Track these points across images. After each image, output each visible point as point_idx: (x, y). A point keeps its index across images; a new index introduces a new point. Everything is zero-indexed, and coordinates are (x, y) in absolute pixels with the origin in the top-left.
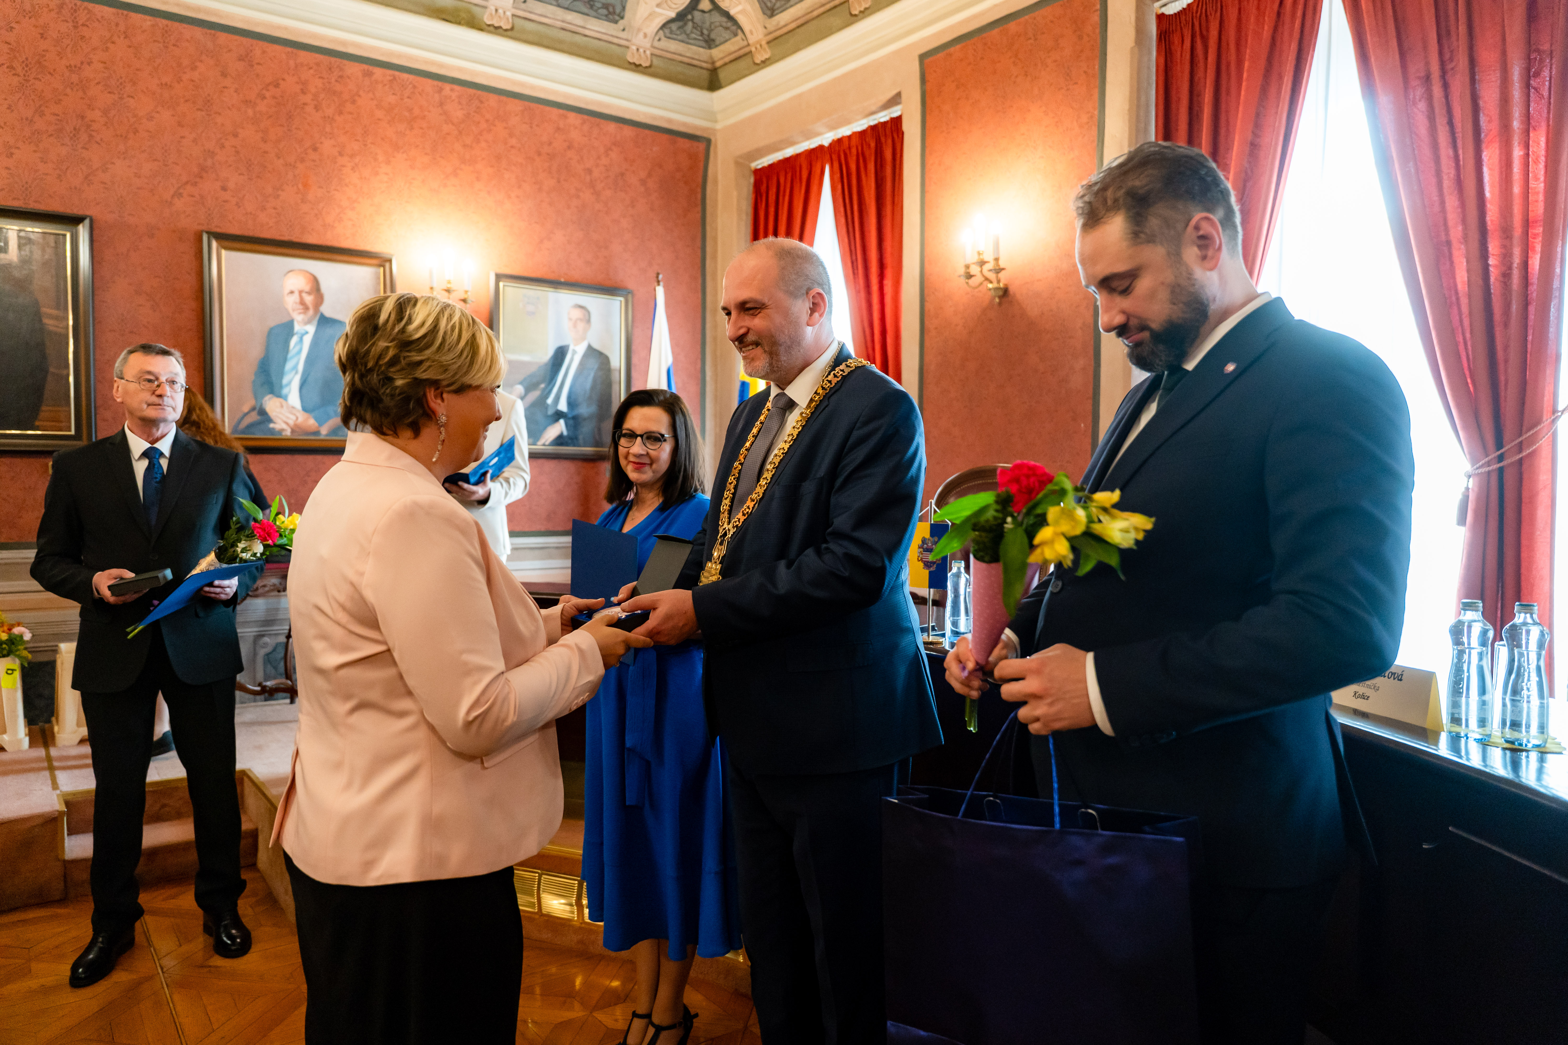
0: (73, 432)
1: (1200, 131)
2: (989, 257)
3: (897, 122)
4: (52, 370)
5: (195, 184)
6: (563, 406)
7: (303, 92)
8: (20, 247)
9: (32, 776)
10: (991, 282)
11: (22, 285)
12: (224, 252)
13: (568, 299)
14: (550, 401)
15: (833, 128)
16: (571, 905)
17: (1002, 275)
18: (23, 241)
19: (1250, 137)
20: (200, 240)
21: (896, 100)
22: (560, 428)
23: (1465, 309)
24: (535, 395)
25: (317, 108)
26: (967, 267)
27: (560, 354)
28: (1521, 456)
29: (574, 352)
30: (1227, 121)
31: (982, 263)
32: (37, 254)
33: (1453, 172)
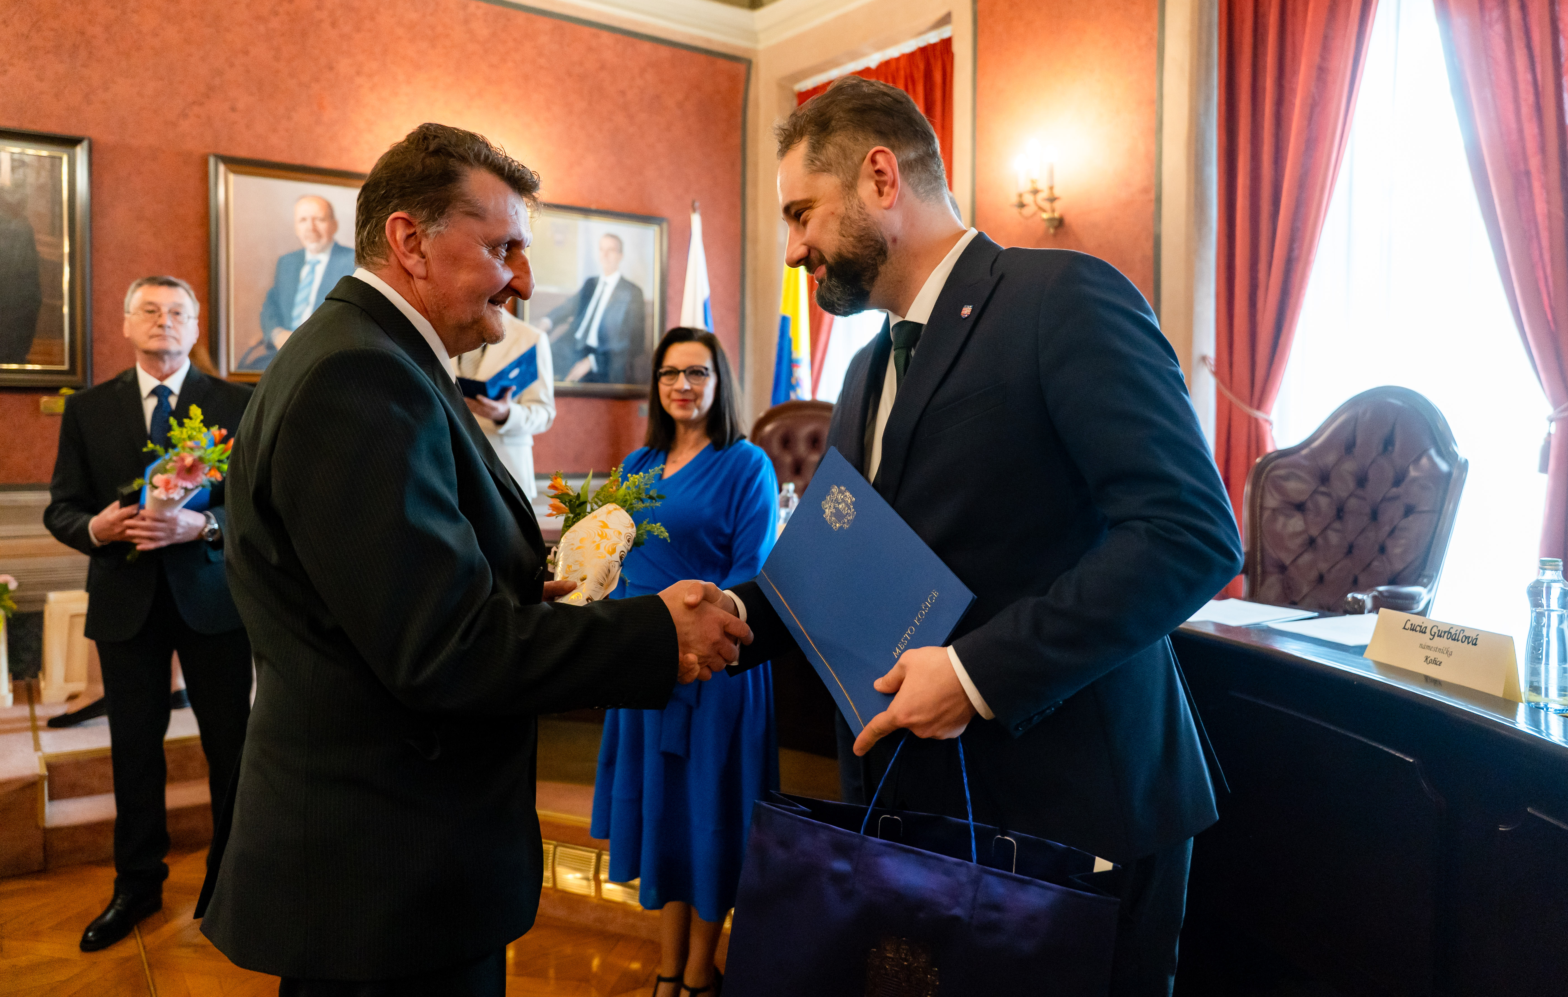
0: (66, 367)
1: (1265, 54)
2: (1043, 185)
3: (947, 44)
4: (45, 300)
5: (201, 104)
6: (593, 341)
7: (319, 8)
8: (13, 169)
9: (13, 737)
10: (1044, 211)
11: (16, 210)
12: (232, 177)
13: (600, 227)
14: (579, 335)
15: (880, 47)
16: (587, 879)
17: (1057, 204)
18: (16, 164)
19: (1317, 59)
20: (206, 163)
21: (946, 20)
22: (590, 363)
23: (1545, 243)
24: (562, 329)
25: (334, 24)
26: (1020, 196)
27: (590, 286)
29: (605, 284)
30: (1294, 43)
31: (1035, 192)
32: (31, 178)
33: (1531, 98)
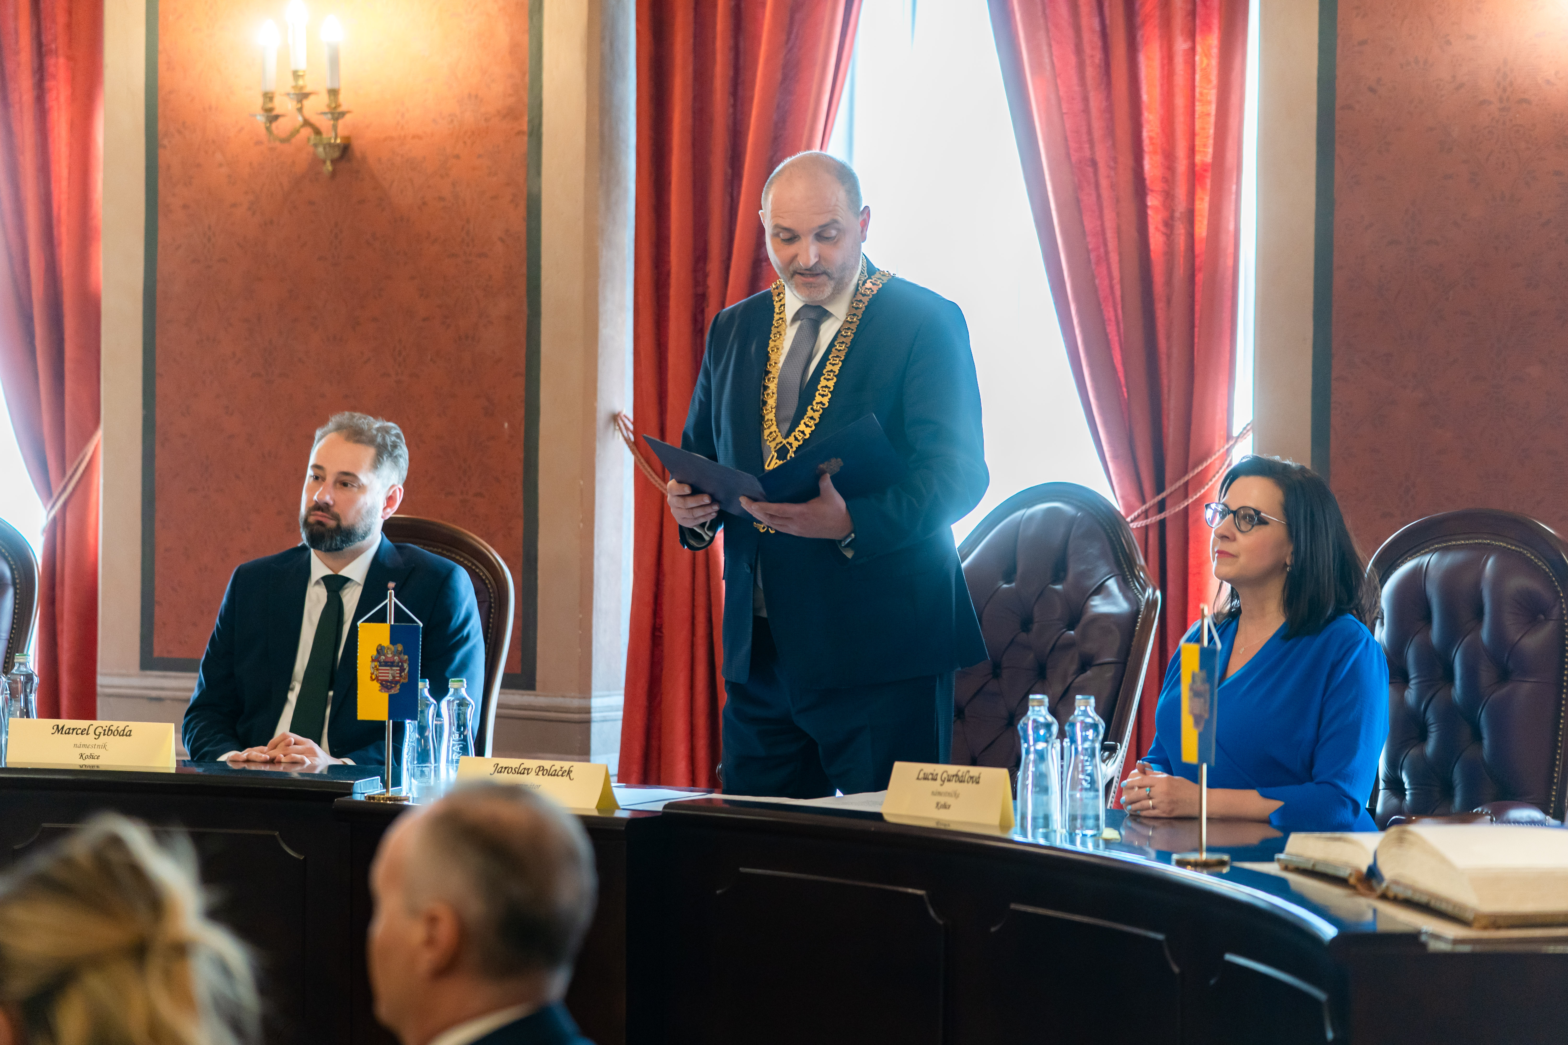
2: (317, 84)
10: (318, 131)
17: (342, 121)
23: (1116, 270)
26: (270, 98)
28: (1186, 504)
31: (302, 96)
33: (1098, 55)
